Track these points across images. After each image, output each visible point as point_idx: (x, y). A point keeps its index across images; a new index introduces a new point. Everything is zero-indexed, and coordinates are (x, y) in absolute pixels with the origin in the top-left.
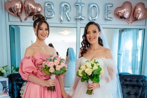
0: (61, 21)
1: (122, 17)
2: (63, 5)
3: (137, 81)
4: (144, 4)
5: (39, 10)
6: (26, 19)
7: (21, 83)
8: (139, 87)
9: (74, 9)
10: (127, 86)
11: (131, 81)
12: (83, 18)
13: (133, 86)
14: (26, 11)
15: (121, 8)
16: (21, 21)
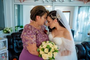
0: (44, 2)
6: (23, 1)
12: (56, 1)
16: (21, 2)
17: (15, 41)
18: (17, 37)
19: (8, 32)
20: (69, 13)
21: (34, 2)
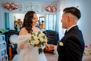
1: (48, 11)
2: (26, 6)
3: (54, 33)
4: (55, 7)
5: (17, 7)
6: (11, 11)
7: (9, 36)
8: (54, 35)
9: (30, 7)
10: (50, 35)
11: (51, 33)
13: (52, 35)
15: (47, 7)
16: (9, 11)
17: (7, 38)
18: (8, 35)
19: (1, 32)
20: (44, 18)
21: (19, 11)
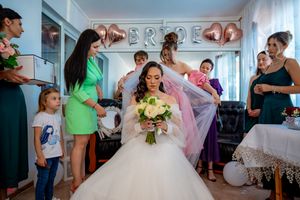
2: (148, 30)
3: (233, 107)
5: (124, 35)
6: (110, 46)
8: (235, 113)
14: (110, 38)
16: (105, 47)
21: (128, 46)
